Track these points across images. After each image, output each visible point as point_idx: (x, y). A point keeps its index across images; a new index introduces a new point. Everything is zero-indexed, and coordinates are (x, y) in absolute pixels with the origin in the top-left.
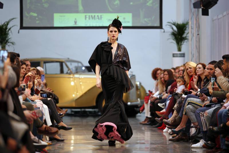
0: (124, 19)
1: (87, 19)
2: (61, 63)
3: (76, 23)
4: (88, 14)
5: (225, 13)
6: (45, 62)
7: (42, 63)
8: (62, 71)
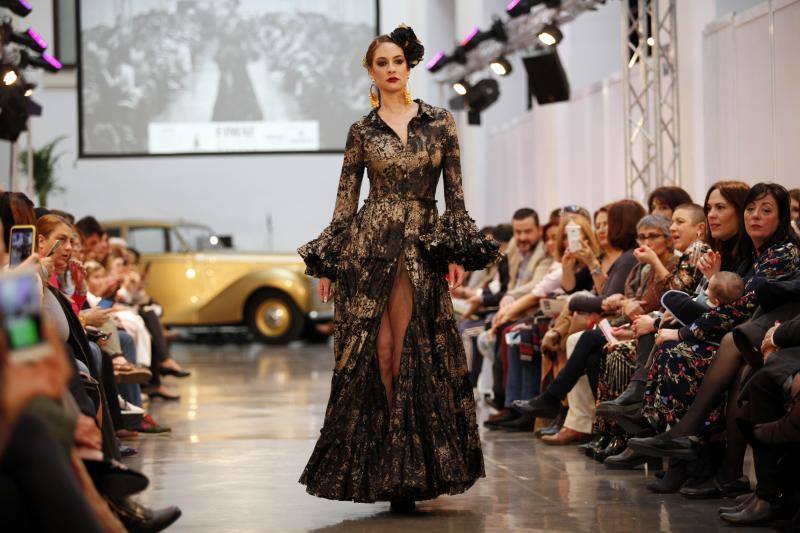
0: (301, 133)
1: (222, 135)
2: (166, 231)
3: (197, 143)
4: (225, 125)
5: (515, 121)
6: (133, 228)
7: (125, 232)
8: (168, 248)
